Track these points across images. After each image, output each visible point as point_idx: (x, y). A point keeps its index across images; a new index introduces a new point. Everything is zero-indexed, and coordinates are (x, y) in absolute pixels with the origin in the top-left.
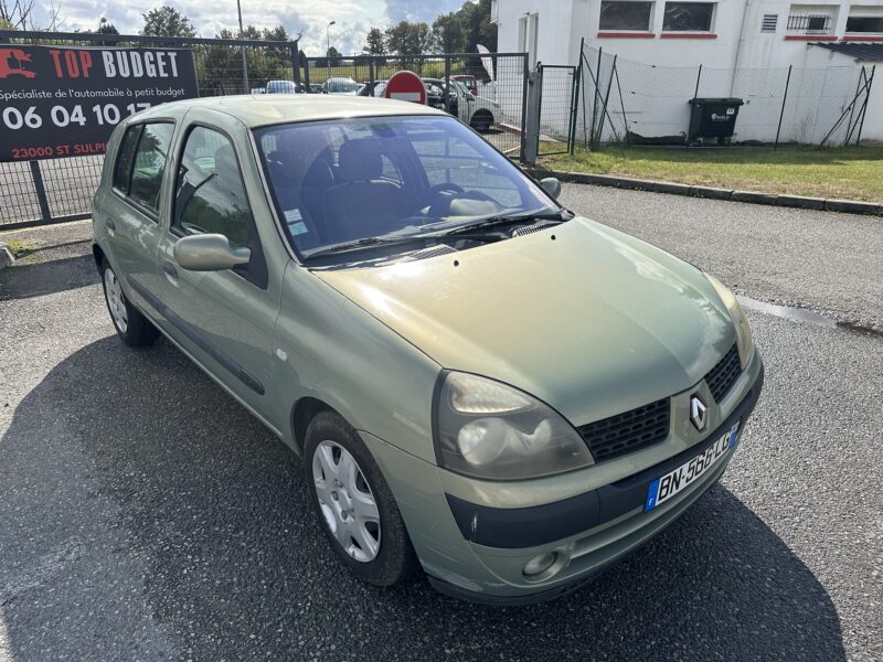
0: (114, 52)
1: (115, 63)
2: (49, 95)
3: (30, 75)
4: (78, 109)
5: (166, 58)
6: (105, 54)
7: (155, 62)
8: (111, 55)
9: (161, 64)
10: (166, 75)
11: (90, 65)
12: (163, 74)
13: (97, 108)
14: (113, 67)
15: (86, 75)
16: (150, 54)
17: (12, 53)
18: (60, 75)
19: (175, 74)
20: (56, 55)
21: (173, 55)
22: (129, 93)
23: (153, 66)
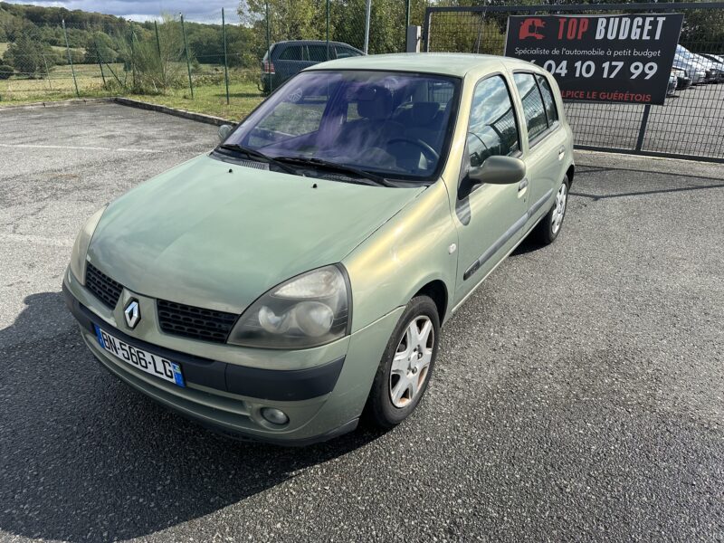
0: (608, 19)
1: (607, 28)
2: (547, 52)
3: (540, 37)
4: (564, 63)
5: (654, 24)
6: (600, 20)
7: (642, 27)
8: (605, 21)
9: (647, 27)
10: (648, 38)
11: (585, 29)
12: (645, 37)
13: (578, 64)
14: (603, 31)
15: (579, 37)
16: (640, 20)
17: (533, 22)
18: (560, 37)
19: (657, 37)
20: (562, 21)
21: (661, 20)
22: (609, 53)
23: (639, 30)
